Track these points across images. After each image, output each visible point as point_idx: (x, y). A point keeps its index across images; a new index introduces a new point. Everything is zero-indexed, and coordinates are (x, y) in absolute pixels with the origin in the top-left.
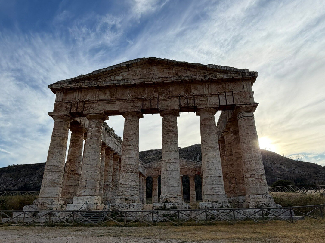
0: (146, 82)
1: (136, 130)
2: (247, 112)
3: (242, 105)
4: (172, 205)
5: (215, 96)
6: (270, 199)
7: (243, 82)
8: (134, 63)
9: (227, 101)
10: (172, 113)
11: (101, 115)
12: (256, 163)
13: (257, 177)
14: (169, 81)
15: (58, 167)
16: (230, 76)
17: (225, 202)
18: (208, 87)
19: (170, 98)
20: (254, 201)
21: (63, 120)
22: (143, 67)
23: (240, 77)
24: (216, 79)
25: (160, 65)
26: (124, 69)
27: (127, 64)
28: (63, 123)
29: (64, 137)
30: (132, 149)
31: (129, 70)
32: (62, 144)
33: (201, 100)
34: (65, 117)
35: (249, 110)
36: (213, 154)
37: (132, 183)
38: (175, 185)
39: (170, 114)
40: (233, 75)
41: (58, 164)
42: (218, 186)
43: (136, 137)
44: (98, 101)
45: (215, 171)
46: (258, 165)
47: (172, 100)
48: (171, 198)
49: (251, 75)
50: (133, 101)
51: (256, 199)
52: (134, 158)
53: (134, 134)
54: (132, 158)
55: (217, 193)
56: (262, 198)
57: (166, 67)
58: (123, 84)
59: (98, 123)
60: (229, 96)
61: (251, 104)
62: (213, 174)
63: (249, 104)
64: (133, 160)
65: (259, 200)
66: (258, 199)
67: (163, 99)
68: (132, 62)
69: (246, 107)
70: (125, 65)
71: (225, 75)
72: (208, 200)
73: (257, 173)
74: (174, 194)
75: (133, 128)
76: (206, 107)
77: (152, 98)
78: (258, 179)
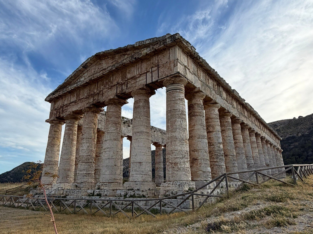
0: (92, 79)
1: (89, 125)
2: (170, 85)
3: (164, 79)
4: (99, 192)
5: (143, 75)
6: (179, 187)
7: (169, 50)
8: (87, 63)
9: (153, 78)
10: (110, 103)
11: (71, 116)
12: (171, 144)
13: (171, 162)
14: (107, 72)
15: (50, 161)
16: (153, 48)
17: (139, 190)
18: (139, 67)
19: (110, 89)
20: (164, 189)
21: (53, 125)
22: (96, 64)
23: (161, 46)
24: (141, 56)
25: (107, 57)
26: (84, 71)
27: (83, 66)
28: (54, 127)
29: (55, 138)
30: (85, 142)
31: (88, 71)
32: (52, 143)
33: (132, 83)
34: (54, 121)
35: (172, 82)
36: (136, 139)
37: (82, 172)
38: (106, 173)
39: (110, 104)
40: (155, 47)
41: (49, 159)
42: (136, 172)
43: (89, 130)
44: (69, 104)
45: (136, 157)
46: (174, 147)
47: (112, 89)
48: (102, 185)
49: (172, 40)
50: (88, 98)
51: (166, 187)
52: (85, 150)
53: (87, 128)
54: (84, 150)
55: (135, 180)
56: (172, 186)
57: (111, 58)
58: (79, 85)
59: (70, 122)
60: (155, 71)
61: (172, 75)
62: (134, 161)
63: (170, 76)
64: (84, 152)
65: (168, 188)
66: (168, 186)
67: (106, 90)
68: (86, 63)
69: (167, 80)
70: (81, 67)
71: (149, 49)
72: (127, 188)
73: (171, 157)
74: (104, 182)
75: (86, 123)
76: (133, 90)
77: (98, 92)
78: (172, 163)
